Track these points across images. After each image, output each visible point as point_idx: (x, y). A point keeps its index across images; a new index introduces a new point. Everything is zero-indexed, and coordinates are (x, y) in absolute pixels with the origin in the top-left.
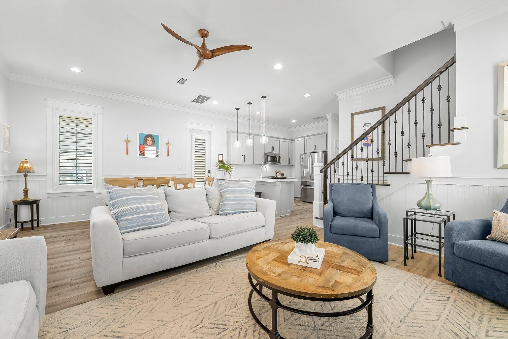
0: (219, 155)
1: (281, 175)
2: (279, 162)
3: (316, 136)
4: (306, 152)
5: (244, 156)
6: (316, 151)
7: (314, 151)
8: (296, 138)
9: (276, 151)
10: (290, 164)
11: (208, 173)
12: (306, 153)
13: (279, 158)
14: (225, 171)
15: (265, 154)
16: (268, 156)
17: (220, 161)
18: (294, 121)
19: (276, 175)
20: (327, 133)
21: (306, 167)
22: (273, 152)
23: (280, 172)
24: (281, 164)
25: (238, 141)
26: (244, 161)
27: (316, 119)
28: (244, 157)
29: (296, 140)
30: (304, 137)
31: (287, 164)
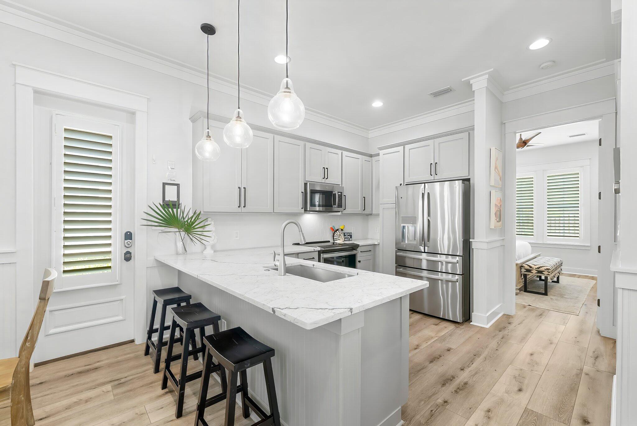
0: (164, 184)
1: (345, 235)
2: (340, 206)
3: (438, 140)
4: (407, 180)
5: (243, 190)
6: (437, 177)
7: (432, 178)
8: (381, 149)
9: (334, 179)
10: (366, 212)
11: (126, 241)
12: (406, 185)
13: (340, 197)
14: (183, 233)
15: (306, 184)
16: (313, 192)
17: (167, 205)
18: (377, 104)
19: (333, 236)
20: (470, 131)
21: (413, 220)
22: (327, 181)
23: (342, 230)
24: (345, 212)
25: (208, 136)
26: (243, 205)
27: (437, 94)
28: (243, 193)
29: (381, 152)
30: (404, 144)
31: (359, 209)
